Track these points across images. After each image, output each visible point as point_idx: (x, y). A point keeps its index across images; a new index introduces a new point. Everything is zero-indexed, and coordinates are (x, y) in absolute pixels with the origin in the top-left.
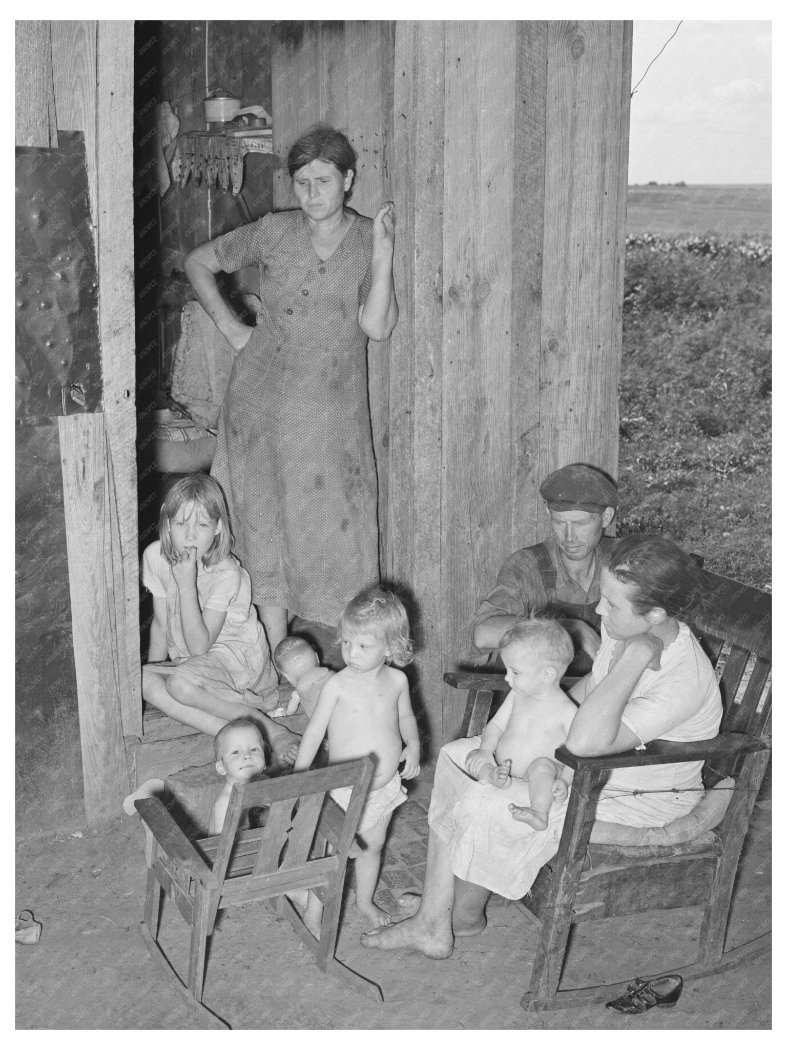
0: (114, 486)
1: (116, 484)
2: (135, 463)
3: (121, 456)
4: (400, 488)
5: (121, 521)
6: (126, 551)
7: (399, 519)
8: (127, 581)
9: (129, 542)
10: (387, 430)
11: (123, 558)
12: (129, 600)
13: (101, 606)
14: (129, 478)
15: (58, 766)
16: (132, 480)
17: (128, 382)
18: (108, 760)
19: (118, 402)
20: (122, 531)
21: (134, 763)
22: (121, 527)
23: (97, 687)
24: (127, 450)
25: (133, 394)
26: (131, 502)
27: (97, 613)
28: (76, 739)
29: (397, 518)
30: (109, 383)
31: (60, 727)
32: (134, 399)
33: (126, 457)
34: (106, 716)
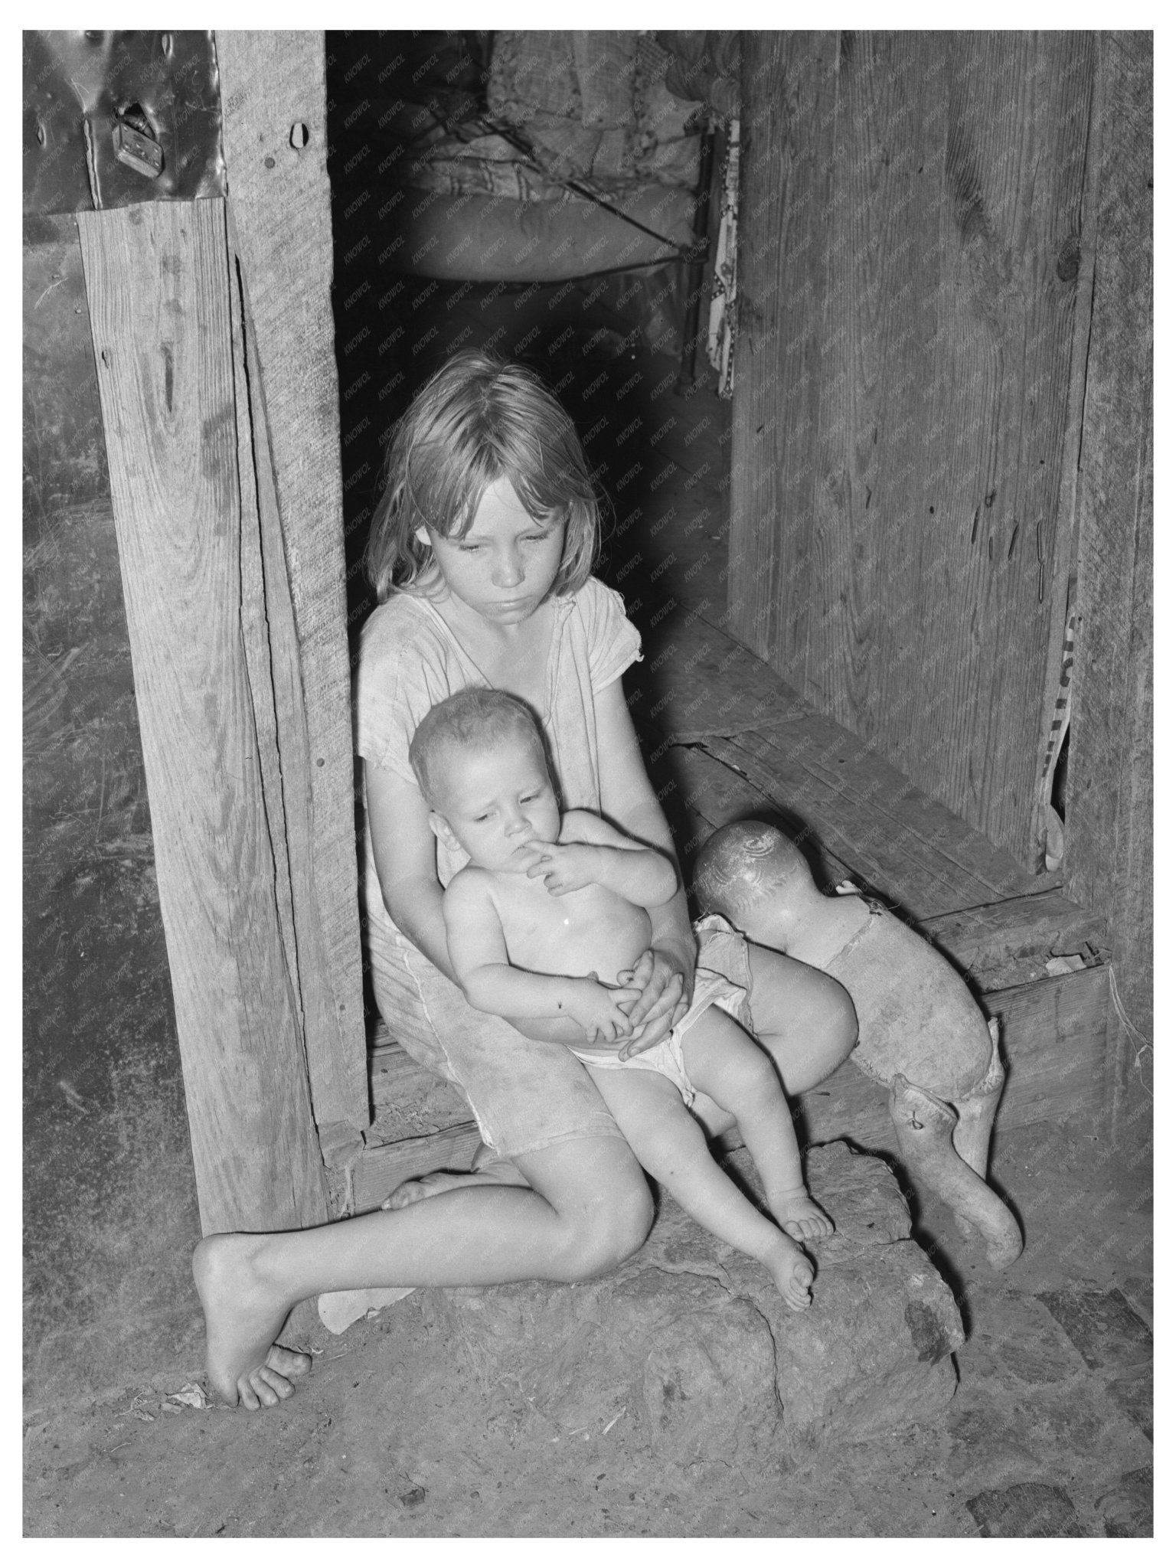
0: (268, 428)
1: (273, 422)
2: (332, 358)
3: (287, 337)
4: (1109, 407)
5: (292, 535)
6: (310, 621)
7: (1102, 496)
8: (315, 710)
9: (317, 595)
10: (1076, 232)
11: (300, 642)
12: (321, 763)
13: (239, 788)
14: (313, 402)
15: (129, 1221)
16: (323, 410)
17: (301, 98)
18: (272, 1196)
19: (270, 163)
20: (294, 563)
21: (348, 1193)
22: (293, 552)
23: (233, 1006)
24: (304, 317)
25: (319, 136)
26: (319, 476)
27: (227, 805)
28: (178, 1150)
29: (1094, 493)
30: (239, 99)
31: (129, 1121)
32: (323, 154)
33: (300, 339)
34: (263, 1083)
